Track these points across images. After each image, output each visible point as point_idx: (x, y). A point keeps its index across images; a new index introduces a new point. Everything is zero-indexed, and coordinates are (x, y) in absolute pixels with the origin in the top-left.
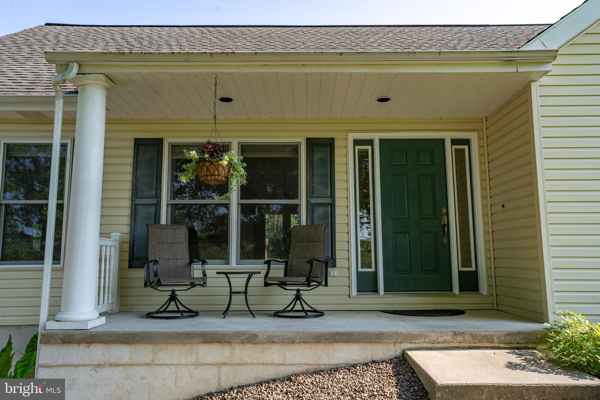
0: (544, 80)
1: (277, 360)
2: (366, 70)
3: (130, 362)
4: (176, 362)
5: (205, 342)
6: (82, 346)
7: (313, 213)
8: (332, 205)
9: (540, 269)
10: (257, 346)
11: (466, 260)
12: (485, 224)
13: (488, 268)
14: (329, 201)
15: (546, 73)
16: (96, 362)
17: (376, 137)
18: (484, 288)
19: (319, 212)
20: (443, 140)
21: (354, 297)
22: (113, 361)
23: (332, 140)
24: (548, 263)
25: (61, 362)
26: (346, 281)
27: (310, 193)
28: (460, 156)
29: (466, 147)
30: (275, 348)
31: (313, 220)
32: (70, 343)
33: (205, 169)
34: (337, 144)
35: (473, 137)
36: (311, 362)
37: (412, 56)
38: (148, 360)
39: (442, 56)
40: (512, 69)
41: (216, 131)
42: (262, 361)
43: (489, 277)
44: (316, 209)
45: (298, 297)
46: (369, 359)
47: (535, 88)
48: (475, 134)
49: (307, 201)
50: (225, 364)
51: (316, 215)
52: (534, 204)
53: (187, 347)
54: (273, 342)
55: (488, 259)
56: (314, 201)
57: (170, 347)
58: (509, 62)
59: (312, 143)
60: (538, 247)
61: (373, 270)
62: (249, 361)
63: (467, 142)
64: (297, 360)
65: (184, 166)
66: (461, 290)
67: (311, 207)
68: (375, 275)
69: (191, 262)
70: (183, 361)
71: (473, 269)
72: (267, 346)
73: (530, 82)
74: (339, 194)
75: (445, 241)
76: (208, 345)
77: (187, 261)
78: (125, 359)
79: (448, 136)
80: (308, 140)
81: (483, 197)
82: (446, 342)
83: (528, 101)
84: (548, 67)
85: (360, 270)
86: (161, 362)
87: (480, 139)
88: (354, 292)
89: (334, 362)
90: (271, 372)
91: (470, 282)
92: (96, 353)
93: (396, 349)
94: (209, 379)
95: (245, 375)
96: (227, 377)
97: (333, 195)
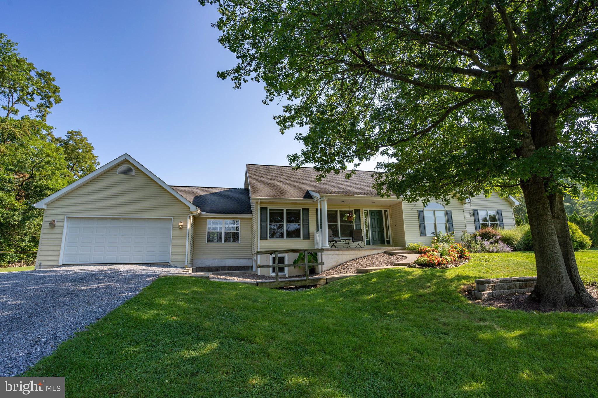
1: (362, 253)
4: (346, 254)
6: (329, 251)
8: (360, 225)
9: (404, 237)
10: (357, 251)
11: (387, 238)
12: (391, 229)
13: (393, 239)
16: (332, 254)
17: (368, 209)
18: (391, 243)
20: (381, 210)
22: (335, 254)
23: (359, 210)
24: (406, 236)
25: (326, 254)
26: (365, 242)
27: (355, 222)
28: (385, 214)
30: (361, 251)
31: (356, 228)
35: (388, 210)
36: (369, 254)
38: (342, 254)
42: (359, 253)
44: (357, 226)
46: (380, 252)
49: (355, 224)
52: (403, 225)
53: (348, 251)
55: (392, 237)
57: (345, 251)
60: (404, 233)
61: (369, 240)
63: (386, 211)
66: (387, 244)
71: (389, 239)
76: (352, 251)
78: (337, 253)
79: (383, 210)
81: (391, 224)
82: (390, 249)
85: (367, 240)
86: (344, 254)
89: (373, 253)
90: (363, 256)
91: (388, 242)
92: (332, 252)
93: (383, 251)
94: (352, 257)
95: (358, 256)
96: (355, 256)
97: (360, 223)
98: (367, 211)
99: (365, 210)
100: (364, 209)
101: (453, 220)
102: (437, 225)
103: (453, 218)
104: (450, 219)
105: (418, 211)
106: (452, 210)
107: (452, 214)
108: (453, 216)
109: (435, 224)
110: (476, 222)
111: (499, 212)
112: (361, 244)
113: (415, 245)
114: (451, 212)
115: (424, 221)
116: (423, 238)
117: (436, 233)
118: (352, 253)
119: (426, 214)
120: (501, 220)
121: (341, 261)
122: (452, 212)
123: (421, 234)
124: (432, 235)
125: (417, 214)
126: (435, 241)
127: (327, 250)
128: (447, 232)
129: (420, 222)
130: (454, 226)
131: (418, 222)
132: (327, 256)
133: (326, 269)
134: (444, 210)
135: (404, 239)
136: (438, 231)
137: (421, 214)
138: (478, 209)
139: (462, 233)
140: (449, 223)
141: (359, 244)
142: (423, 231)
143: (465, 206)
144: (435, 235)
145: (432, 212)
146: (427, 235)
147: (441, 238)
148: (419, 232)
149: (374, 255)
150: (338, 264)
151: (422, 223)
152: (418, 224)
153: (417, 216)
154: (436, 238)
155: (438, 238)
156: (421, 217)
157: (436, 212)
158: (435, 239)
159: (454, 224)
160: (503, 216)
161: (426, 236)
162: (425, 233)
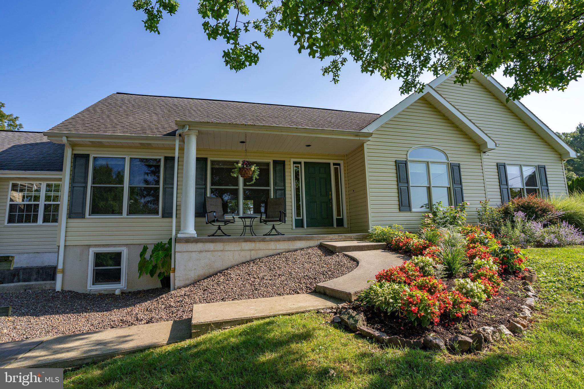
0: (368, 143)
1: (273, 247)
2: (306, 135)
3: (214, 250)
4: (233, 250)
5: (245, 241)
6: (193, 244)
7: (276, 193)
8: (284, 190)
9: (367, 214)
10: (265, 242)
11: (339, 214)
12: (346, 199)
13: (347, 217)
14: (283, 188)
15: (369, 140)
16: (199, 250)
17: (303, 161)
18: (345, 225)
19: (279, 193)
20: (329, 164)
21: (294, 230)
22: (207, 249)
23: (284, 161)
24: (370, 215)
25: (185, 250)
26: (291, 223)
27: (275, 184)
28: (336, 170)
29: (339, 167)
30: (272, 243)
31: (276, 196)
32: (189, 242)
33: (244, 171)
34: (286, 163)
35: (341, 162)
36: (287, 248)
37: (323, 131)
38: (222, 249)
39: (334, 131)
40: (358, 138)
41: (246, 156)
42: (267, 248)
43: (348, 220)
44: (277, 191)
45: (274, 228)
46: (308, 246)
47: (365, 144)
48: (342, 161)
49: (274, 188)
50: (253, 250)
51: (277, 194)
52: (365, 189)
53: (237, 244)
54: (272, 241)
55: (347, 213)
56: (276, 188)
57: (230, 244)
58: (357, 135)
59: (275, 162)
60: (366, 205)
61: (301, 218)
62: (262, 248)
63: (339, 164)
64: (281, 248)
65: (233, 170)
66: (337, 226)
67: (275, 191)
68: (302, 220)
69: (224, 214)
70: (236, 249)
71: (341, 217)
72: (269, 242)
73: (364, 143)
74: (287, 185)
75: (331, 206)
76: (246, 243)
77: (223, 213)
78: (212, 249)
79: (332, 162)
80: (274, 161)
81: (346, 188)
82: (336, 239)
83: (363, 150)
84: (370, 138)
85: (296, 218)
86: (227, 250)
87: (344, 163)
88: (294, 227)
89: (295, 248)
90: (271, 253)
91: (340, 223)
92: (200, 246)
93: (317, 243)
94: (247, 256)
95: (261, 254)
96: (254, 255)
97: (284, 186)
98: (300, 163)
99: (294, 163)
100: (292, 160)
101: (463, 181)
102: (433, 190)
103: (462, 177)
104: (457, 178)
105: (396, 161)
106: (461, 163)
107: (462, 170)
108: (462, 173)
109: (429, 189)
110: (502, 187)
111: (542, 169)
112: (280, 227)
113: (386, 229)
114: (459, 166)
115: (408, 182)
116: (405, 216)
117: (430, 205)
118: (247, 248)
119: (412, 168)
120: (545, 184)
121: (219, 265)
122: (461, 166)
123: (402, 208)
124: (424, 209)
125: (394, 167)
126: (429, 221)
127: (188, 240)
128: (450, 204)
129: (400, 185)
130: (464, 191)
131: (396, 183)
132: (186, 254)
133: (182, 283)
134: (446, 161)
135: (367, 218)
136: (434, 202)
137: (402, 169)
138: (507, 162)
139: (480, 206)
140: (455, 186)
141: (276, 227)
142: (405, 202)
143: (484, 156)
144: (428, 210)
145: (424, 165)
146: (413, 210)
147: (440, 215)
148: (397, 203)
149: (297, 250)
150: (212, 271)
151: (403, 186)
152: (396, 187)
153: (395, 171)
154: (431, 216)
155: (435, 214)
156: (403, 174)
157: (431, 166)
158: (428, 216)
159: (464, 188)
160: (548, 176)
161: (410, 210)
162: (410, 206)
